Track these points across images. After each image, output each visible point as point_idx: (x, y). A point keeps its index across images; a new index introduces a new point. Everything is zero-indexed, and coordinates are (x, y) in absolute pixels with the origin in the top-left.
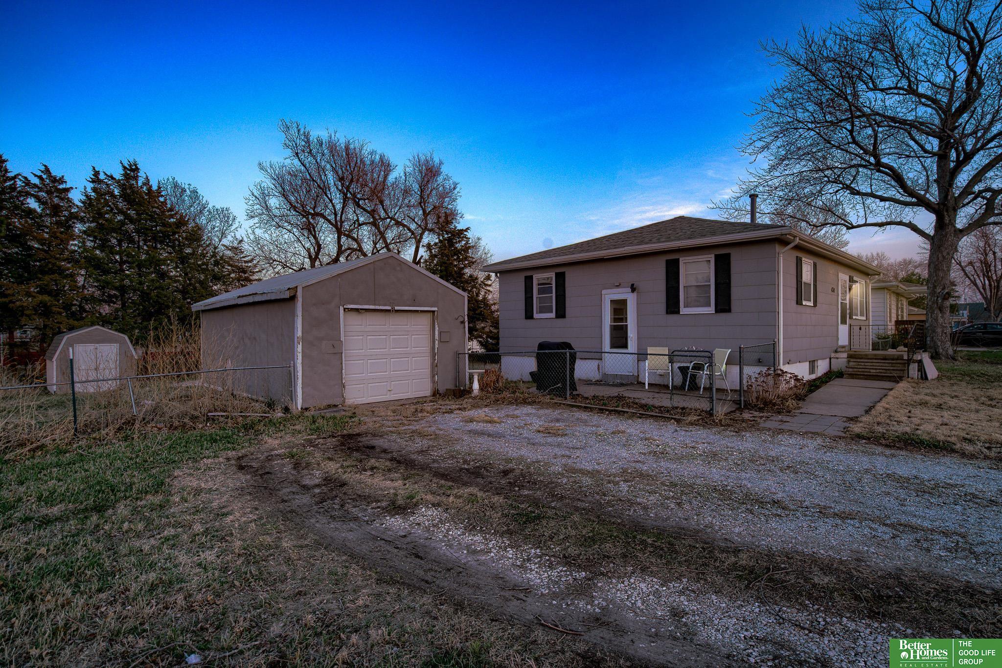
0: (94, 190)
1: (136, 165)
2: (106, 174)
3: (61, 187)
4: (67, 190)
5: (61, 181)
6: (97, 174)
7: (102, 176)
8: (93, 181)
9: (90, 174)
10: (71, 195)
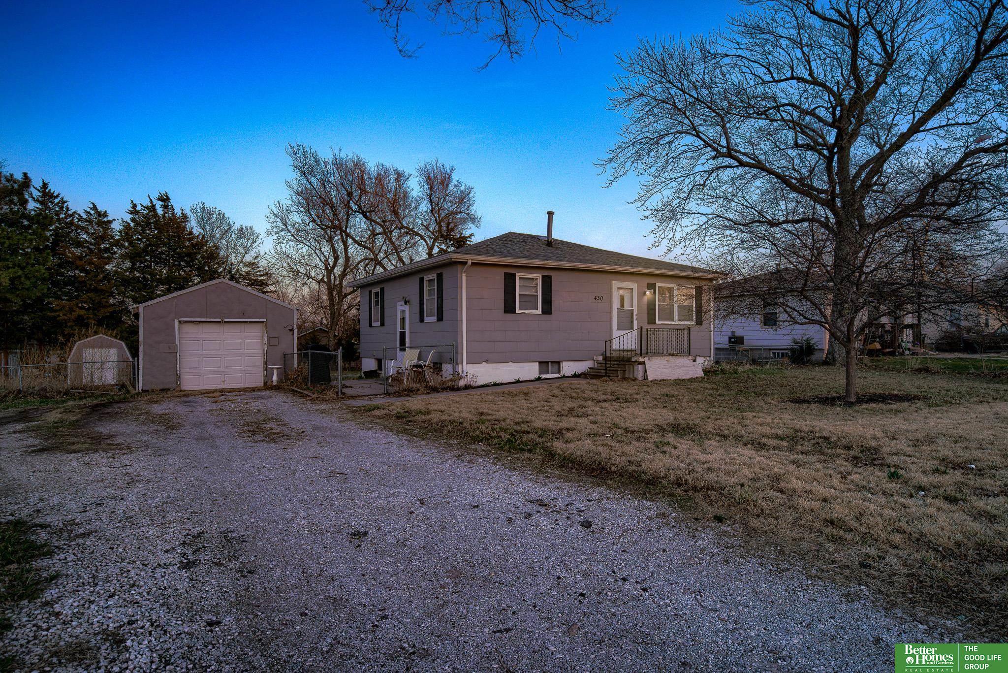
0: (133, 220)
1: (167, 196)
2: (142, 206)
3: (105, 219)
4: (110, 222)
5: (105, 215)
6: (134, 206)
7: (139, 208)
8: (131, 213)
9: (129, 207)
10: (113, 225)
